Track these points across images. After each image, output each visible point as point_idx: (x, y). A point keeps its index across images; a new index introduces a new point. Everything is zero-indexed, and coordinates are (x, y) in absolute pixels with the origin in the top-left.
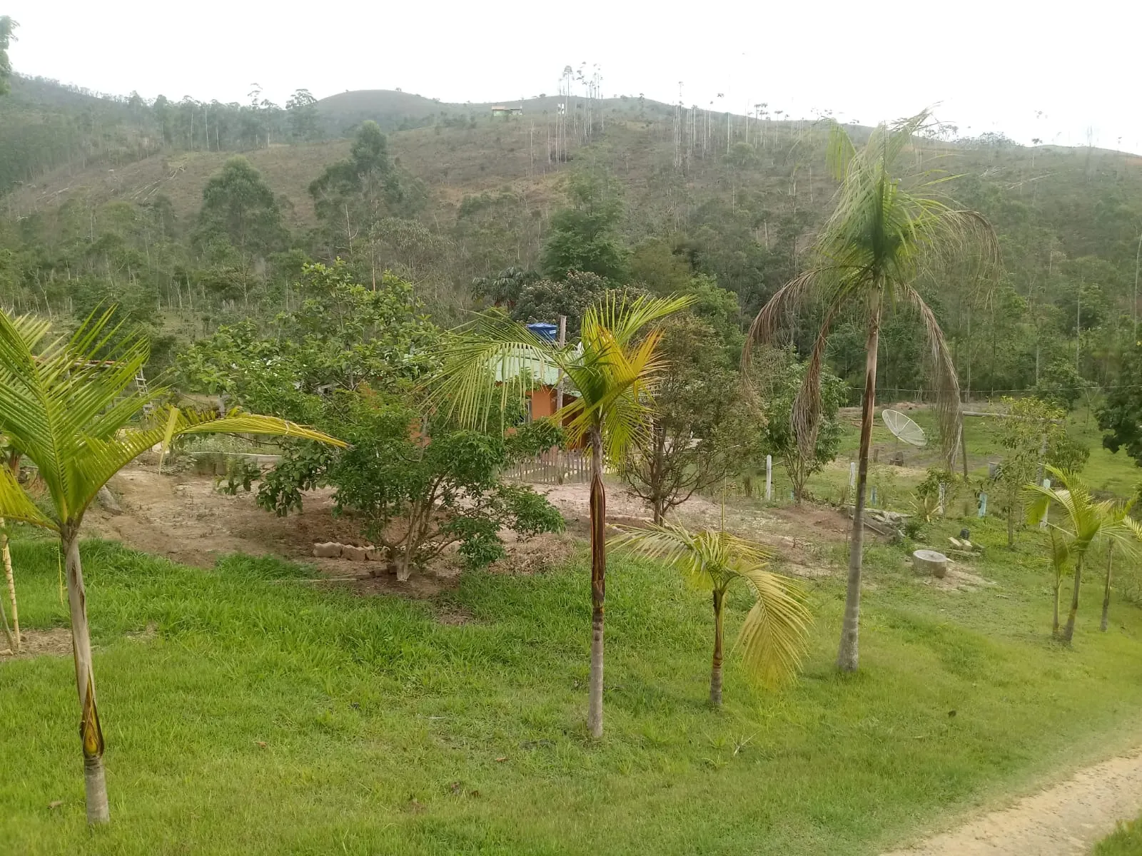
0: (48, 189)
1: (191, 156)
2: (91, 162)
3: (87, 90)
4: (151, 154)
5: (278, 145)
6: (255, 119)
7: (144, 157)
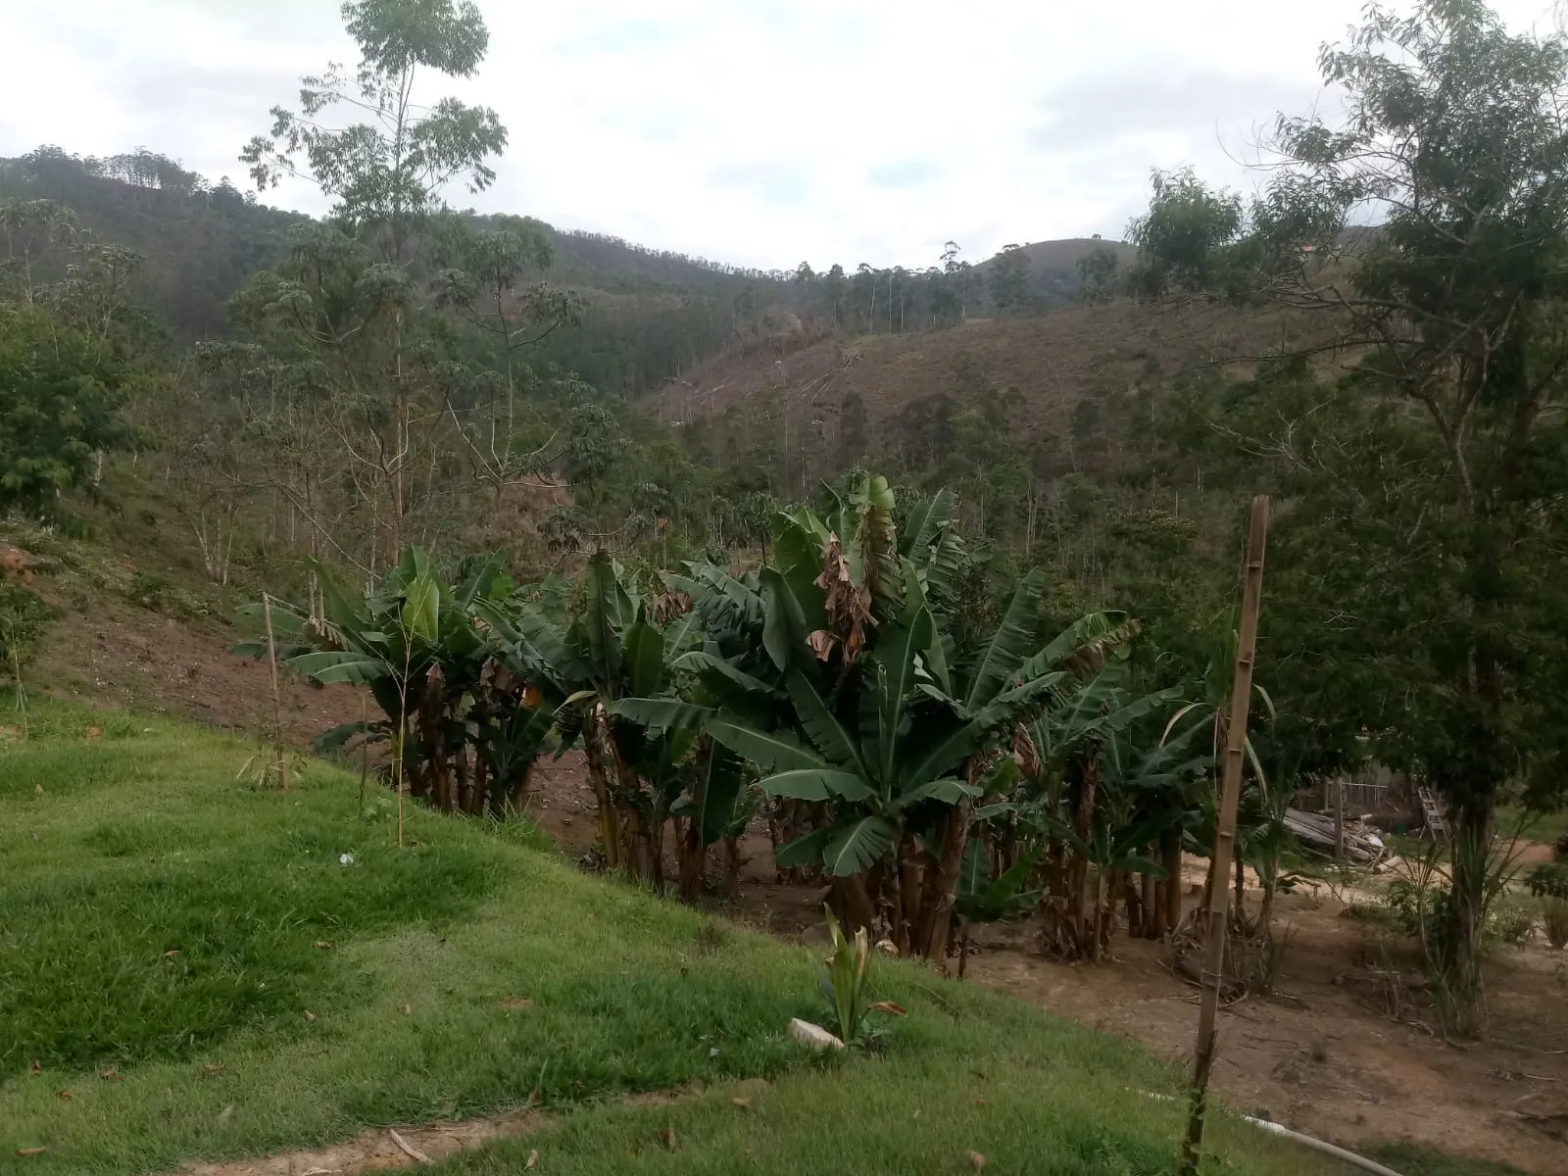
0: (701, 387)
1: (868, 339)
2: (749, 352)
3: (717, 264)
4: (819, 340)
5: (978, 320)
6: (949, 288)
7: (811, 343)
